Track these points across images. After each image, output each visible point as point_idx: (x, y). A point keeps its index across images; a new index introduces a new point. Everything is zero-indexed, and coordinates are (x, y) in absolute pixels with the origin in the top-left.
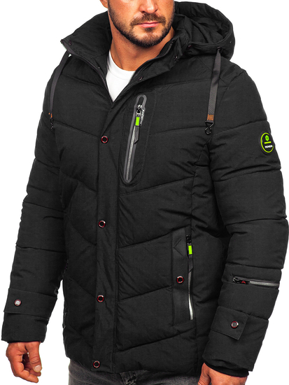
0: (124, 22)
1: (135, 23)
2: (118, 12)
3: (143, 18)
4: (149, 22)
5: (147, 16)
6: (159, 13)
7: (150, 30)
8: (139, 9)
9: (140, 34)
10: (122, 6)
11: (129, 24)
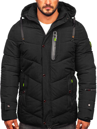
0: (40, 7)
1: (44, 7)
2: (39, 4)
3: (46, 6)
4: (48, 7)
5: (47, 5)
6: (51, 5)
7: (48, 10)
8: (45, 3)
9: (45, 11)
10: (40, 2)
11: (42, 7)
